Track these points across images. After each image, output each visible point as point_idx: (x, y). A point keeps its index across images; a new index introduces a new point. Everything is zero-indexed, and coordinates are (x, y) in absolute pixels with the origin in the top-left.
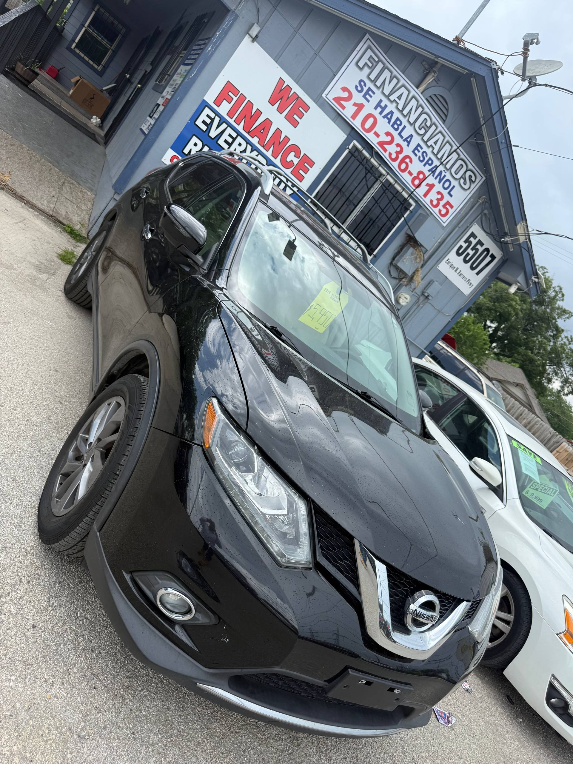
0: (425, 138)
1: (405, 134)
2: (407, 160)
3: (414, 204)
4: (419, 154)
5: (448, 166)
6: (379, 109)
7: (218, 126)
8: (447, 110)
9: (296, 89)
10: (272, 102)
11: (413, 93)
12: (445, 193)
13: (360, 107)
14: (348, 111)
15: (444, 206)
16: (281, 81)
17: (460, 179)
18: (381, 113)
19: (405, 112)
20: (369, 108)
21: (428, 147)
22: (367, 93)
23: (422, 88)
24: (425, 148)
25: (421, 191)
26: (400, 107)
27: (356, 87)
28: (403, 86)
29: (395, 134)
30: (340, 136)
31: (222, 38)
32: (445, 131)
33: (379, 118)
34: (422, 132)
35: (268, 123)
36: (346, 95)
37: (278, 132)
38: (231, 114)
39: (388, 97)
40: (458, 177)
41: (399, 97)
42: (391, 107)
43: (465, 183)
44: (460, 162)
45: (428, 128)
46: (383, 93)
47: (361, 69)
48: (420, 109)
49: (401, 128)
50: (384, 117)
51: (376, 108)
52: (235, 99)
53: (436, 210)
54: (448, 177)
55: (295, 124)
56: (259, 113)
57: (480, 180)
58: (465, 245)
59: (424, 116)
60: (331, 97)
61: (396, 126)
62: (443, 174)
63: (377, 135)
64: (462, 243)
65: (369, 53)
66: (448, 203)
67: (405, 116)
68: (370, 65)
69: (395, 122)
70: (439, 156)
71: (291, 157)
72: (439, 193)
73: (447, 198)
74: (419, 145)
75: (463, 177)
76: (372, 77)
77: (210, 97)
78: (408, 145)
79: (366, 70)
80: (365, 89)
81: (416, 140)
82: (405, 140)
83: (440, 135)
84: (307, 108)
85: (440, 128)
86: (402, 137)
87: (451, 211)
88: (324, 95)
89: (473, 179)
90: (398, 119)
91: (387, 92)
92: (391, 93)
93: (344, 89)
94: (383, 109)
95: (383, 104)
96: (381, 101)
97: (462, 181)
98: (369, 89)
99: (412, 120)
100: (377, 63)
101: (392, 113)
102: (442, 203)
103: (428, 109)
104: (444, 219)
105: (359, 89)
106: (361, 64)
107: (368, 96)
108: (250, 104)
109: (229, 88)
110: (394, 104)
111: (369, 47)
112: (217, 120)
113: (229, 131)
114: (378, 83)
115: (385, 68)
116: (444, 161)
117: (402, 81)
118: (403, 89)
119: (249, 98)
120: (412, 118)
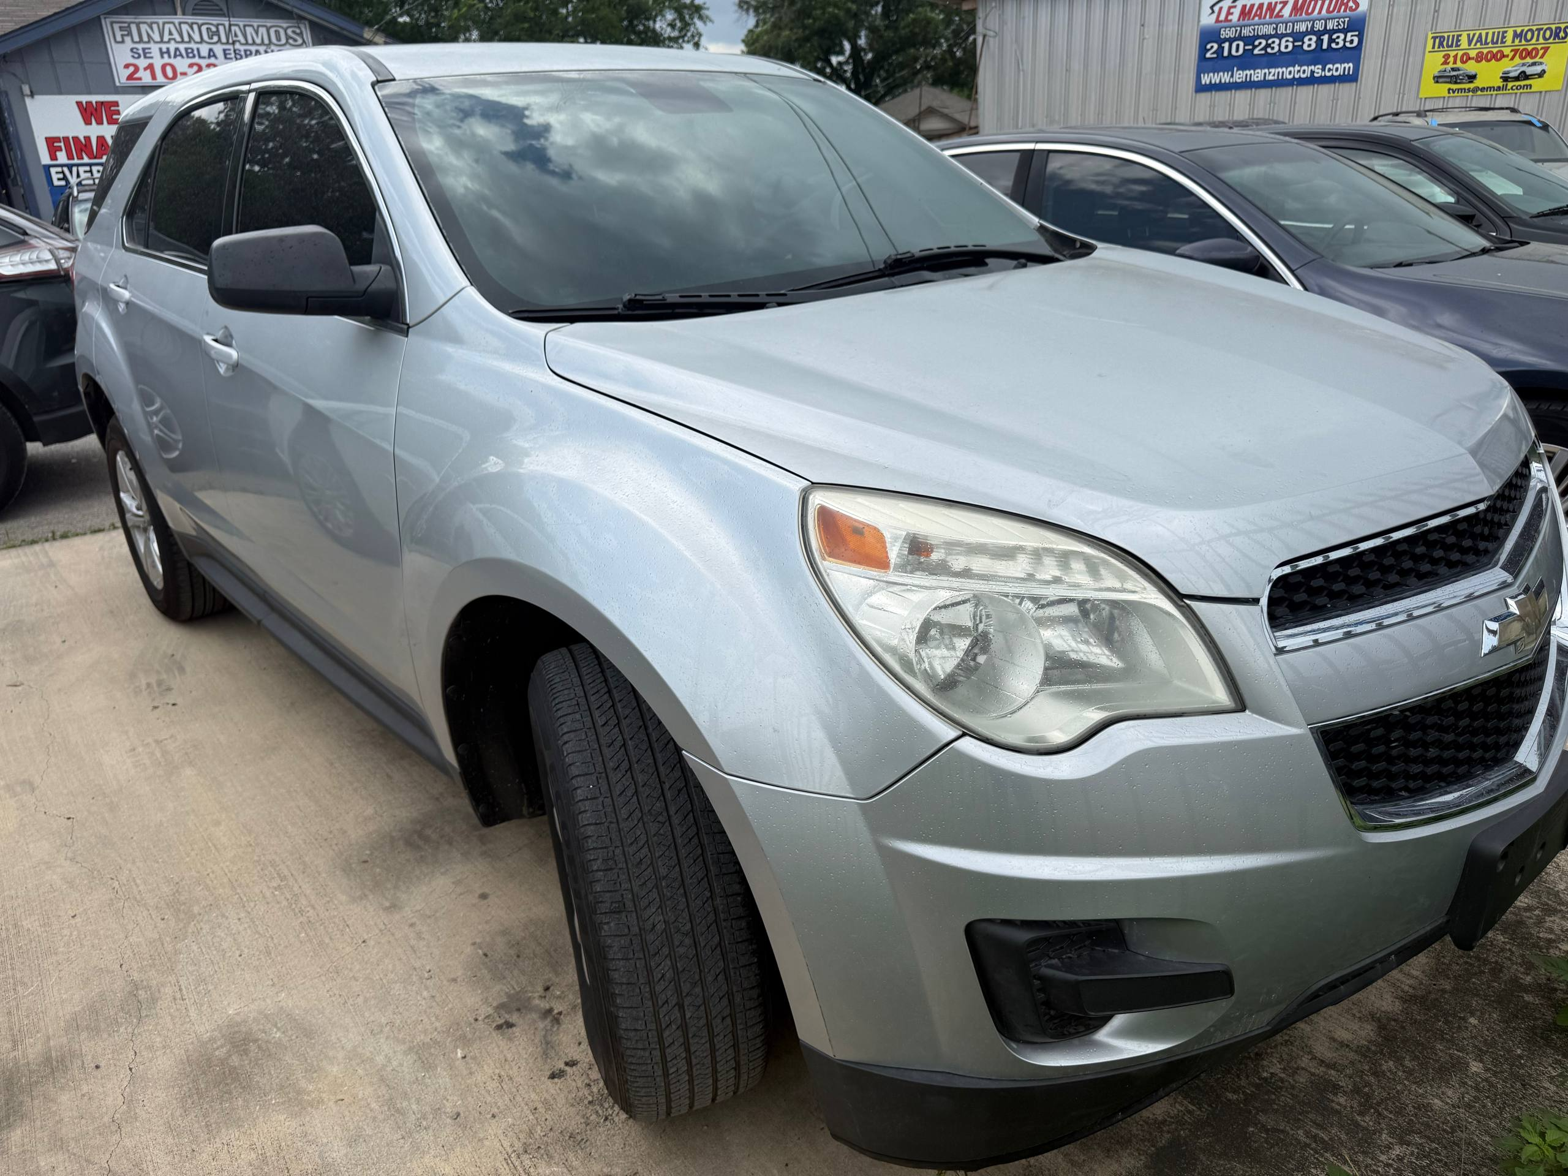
0: (224, 40)
1: (205, 53)
5: (266, 41)
6: (166, 56)
7: (71, 172)
8: (217, 5)
9: (94, 99)
10: (88, 122)
11: (176, 22)
13: (150, 67)
16: (79, 104)
17: (288, 42)
18: (170, 57)
19: (186, 39)
20: (158, 63)
21: (233, 44)
22: (145, 54)
23: (179, 12)
24: (232, 47)
26: (178, 39)
27: (133, 57)
28: (164, 24)
29: (197, 60)
31: (11, 115)
32: (233, 21)
33: (172, 61)
34: (215, 39)
35: (101, 139)
36: (132, 69)
38: (70, 157)
39: (162, 41)
40: (283, 41)
41: (170, 33)
42: (172, 46)
43: (295, 40)
44: (272, 31)
45: (217, 33)
46: (156, 42)
47: (123, 42)
48: (195, 27)
49: (196, 52)
50: (175, 56)
51: (162, 57)
52: (62, 144)
56: (87, 139)
57: (305, 27)
59: (204, 28)
60: (123, 80)
61: (191, 55)
63: (184, 74)
65: (116, 26)
67: (189, 42)
68: (126, 33)
69: (187, 54)
70: (250, 41)
74: (224, 50)
75: (288, 37)
76: (136, 39)
77: (45, 159)
78: (216, 58)
79: (128, 39)
80: (141, 52)
81: (218, 49)
82: (209, 56)
83: (233, 28)
84: (116, 104)
85: (227, 23)
86: (204, 58)
88: (118, 84)
89: (298, 31)
90: (186, 49)
91: (157, 38)
92: (162, 36)
93: (127, 66)
94: (168, 52)
95: (164, 50)
96: (161, 49)
97: (291, 41)
98: (144, 49)
100: (129, 26)
101: (177, 49)
103: (200, 20)
105: (136, 56)
106: (119, 39)
107: (148, 55)
108: (76, 139)
109: (51, 142)
110: (173, 42)
111: (112, 23)
112: (66, 170)
113: (81, 169)
114: (145, 39)
115: (138, 25)
116: (258, 41)
117: (161, 22)
118: (167, 26)
119: (70, 135)
120: (197, 38)
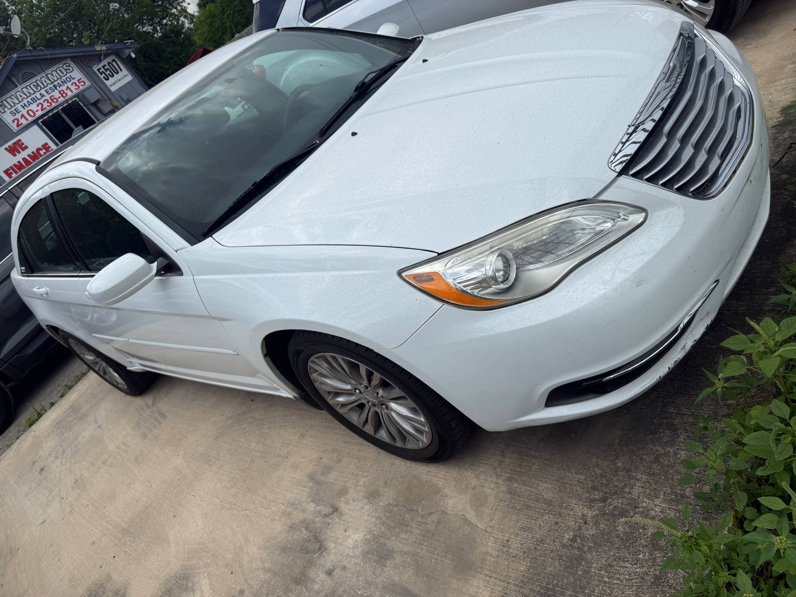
0: (43, 87)
1: (39, 97)
2: (52, 98)
3: (75, 98)
4: (50, 91)
5: (59, 77)
6: (25, 107)
8: (30, 73)
9: (10, 143)
10: (15, 155)
11: (20, 89)
12: (72, 81)
13: (23, 116)
14: (24, 122)
15: (80, 83)
16: (6, 149)
17: (67, 72)
18: (27, 107)
19: (28, 95)
20: (24, 112)
21: (47, 86)
22: (17, 111)
23: (18, 84)
24: (48, 88)
25: (70, 94)
26: (26, 97)
27: (13, 116)
28: (15, 93)
29: (38, 102)
30: (35, 127)
32: (40, 76)
33: (29, 108)
34: (39, 88)
35: (24, 159)
36: (16, 121)
37: (29, 156)
39: (20, 102)
40: (65, 73)
41: (21, 96)
43: (69, 70)
44: (58, 71)
45: (38, 85)
46: (18, 104)
47: (5, 112)
48: (28, 87)
49: (36, 99)
50: (29, 105)
51: (24, 109)
52: (11, 171)
53: (81, 87)
54: (64, 78)
55: (26, 147)
56: (19, 162)
57: (69, 61)
58: (103, 75)
59: (32, 86)
60: (16, 128)
61: (35, 101)
62: (62, 80)
63: (37, 111)
64: (102, 77)
66: (78, 81)
67: (30, 96)
68: (3, 107)
69: (33, 101)
70: (53, 81)
71: (42, 152)
72: (72, 84)
73: (76, 81)
74: (46, 91)
75: (66, 70)
76: (9, 107)
78: (45, 96)
79: (6, 109)
80: (15, 112)
81: (43, 92)
82: (42, 97)
83: (42, 79)
84: (20, 140)
85: (39, 78)
86: (40, 99)
87: (83, 79)
88: (15, 131)
89: (68, 65)
90: (31, 99)
91: (17, 102)
92: (18, 100)
93: (13, 121)
94: (25, 105)
95: (23, 105)
96: (21, 105)
97: (68, 71)
98: (15, 110)
99: (33, 92)
100: (3, 103)
101: (28, 102)
102: (78, 84)
103: (28, 83)
104: (87, 84)
105: (14, 114)
106: (3, 111)
107: (18, 111)
108: (15, 165)
109: (6, 172)
110: (24, 99)
114: (13, 105)
115: (6, 100)
116: (56, 79)
117: (13, 93)
118: (17, 94)
119: (12, 165)
120: (32, 92)
